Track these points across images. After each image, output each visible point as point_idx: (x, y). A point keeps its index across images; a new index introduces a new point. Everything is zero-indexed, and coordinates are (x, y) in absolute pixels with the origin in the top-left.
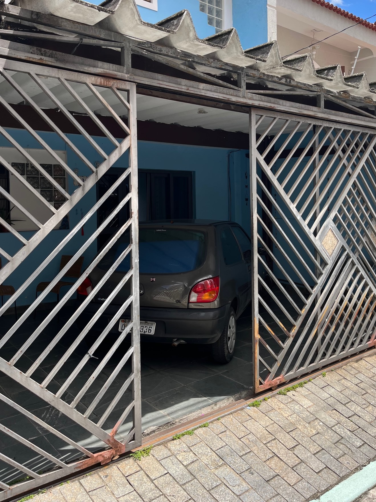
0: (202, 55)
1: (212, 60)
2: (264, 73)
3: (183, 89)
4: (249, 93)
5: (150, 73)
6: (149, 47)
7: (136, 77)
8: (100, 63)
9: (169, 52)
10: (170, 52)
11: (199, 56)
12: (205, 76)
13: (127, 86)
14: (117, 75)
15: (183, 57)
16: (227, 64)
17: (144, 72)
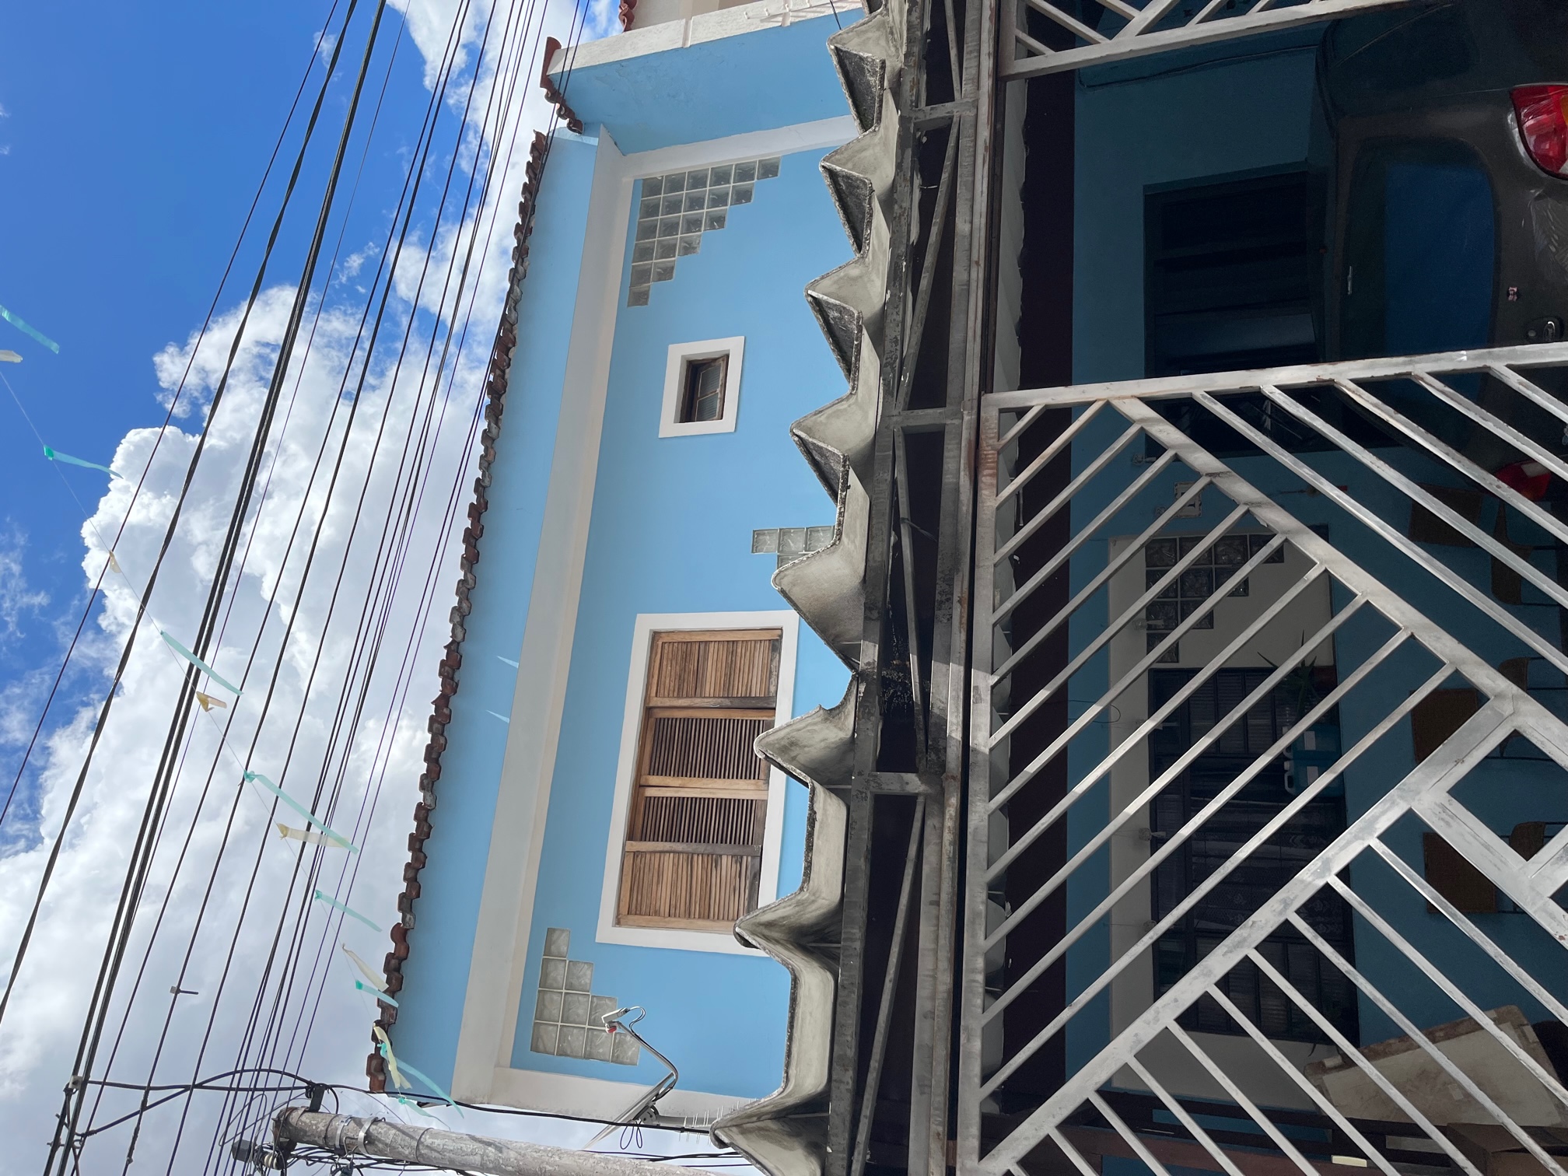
0: (889, 236)
1: (896, 207)
2: (906, 56)
3: (978, 274)
4: (963, 91)
5: (950, 363)
6: (893, 369)
7: (967, 396)
8: (948, 479)
9: (894, 320)
10: (895, 316)
11: (893, 243)
12: (938, 220)
13: (990, 415)
14: (970, 440)
15: (900, 284)
16: (899, 166)
17: (950, 377)
